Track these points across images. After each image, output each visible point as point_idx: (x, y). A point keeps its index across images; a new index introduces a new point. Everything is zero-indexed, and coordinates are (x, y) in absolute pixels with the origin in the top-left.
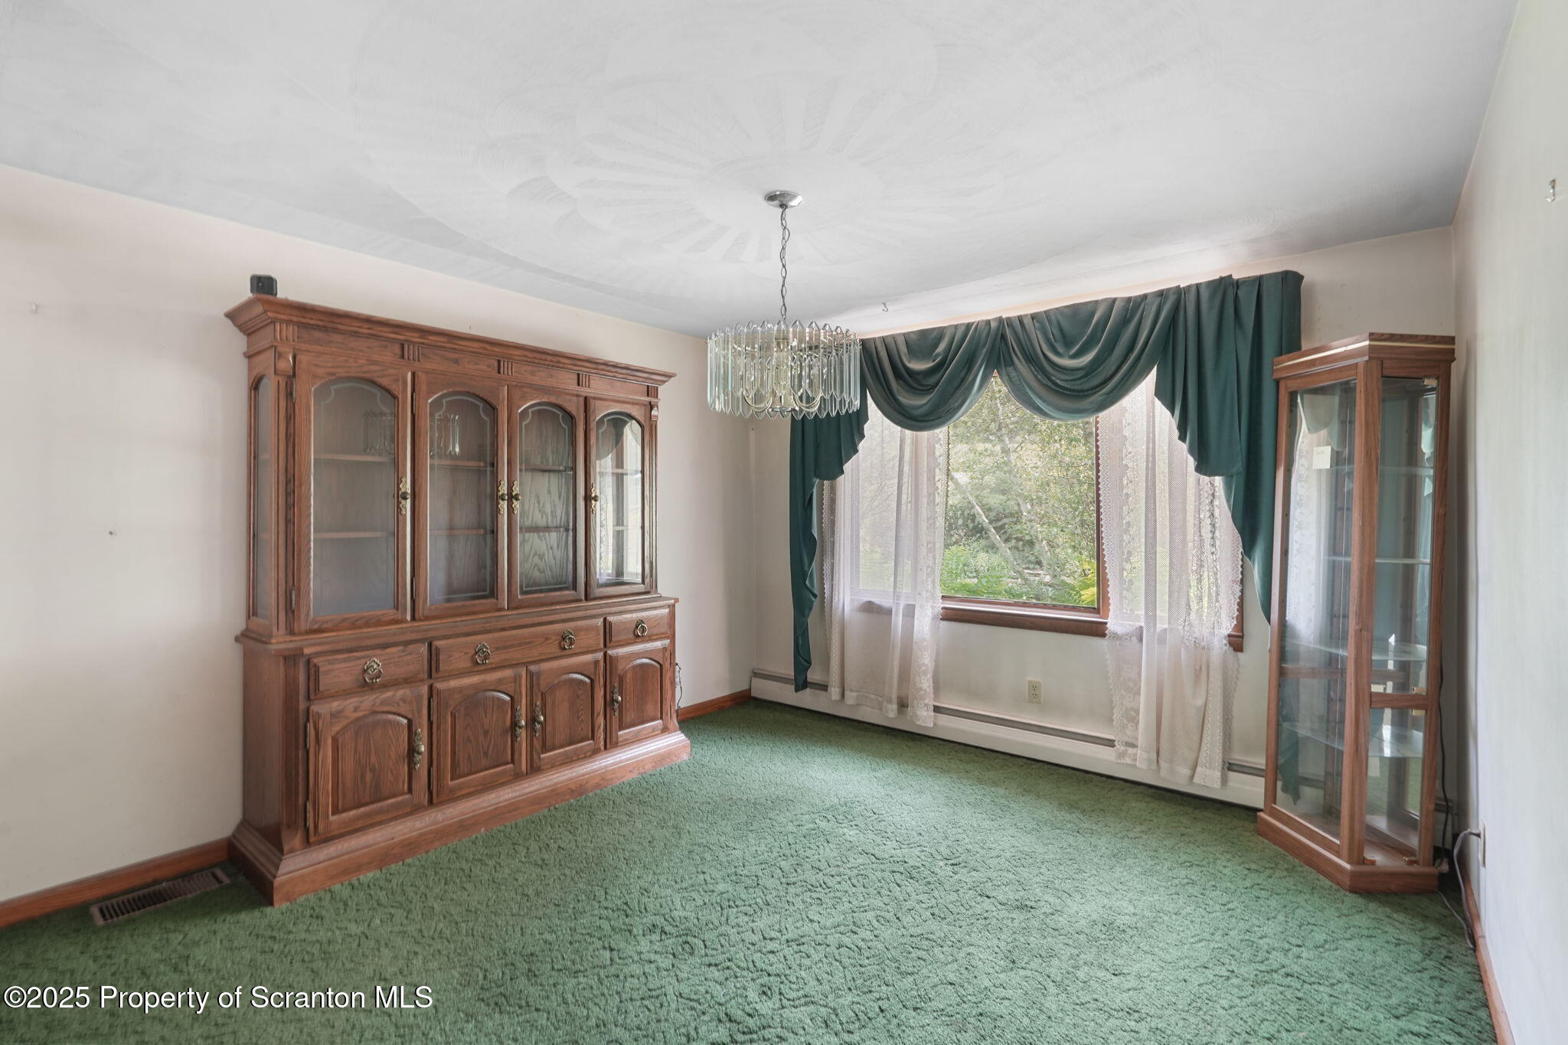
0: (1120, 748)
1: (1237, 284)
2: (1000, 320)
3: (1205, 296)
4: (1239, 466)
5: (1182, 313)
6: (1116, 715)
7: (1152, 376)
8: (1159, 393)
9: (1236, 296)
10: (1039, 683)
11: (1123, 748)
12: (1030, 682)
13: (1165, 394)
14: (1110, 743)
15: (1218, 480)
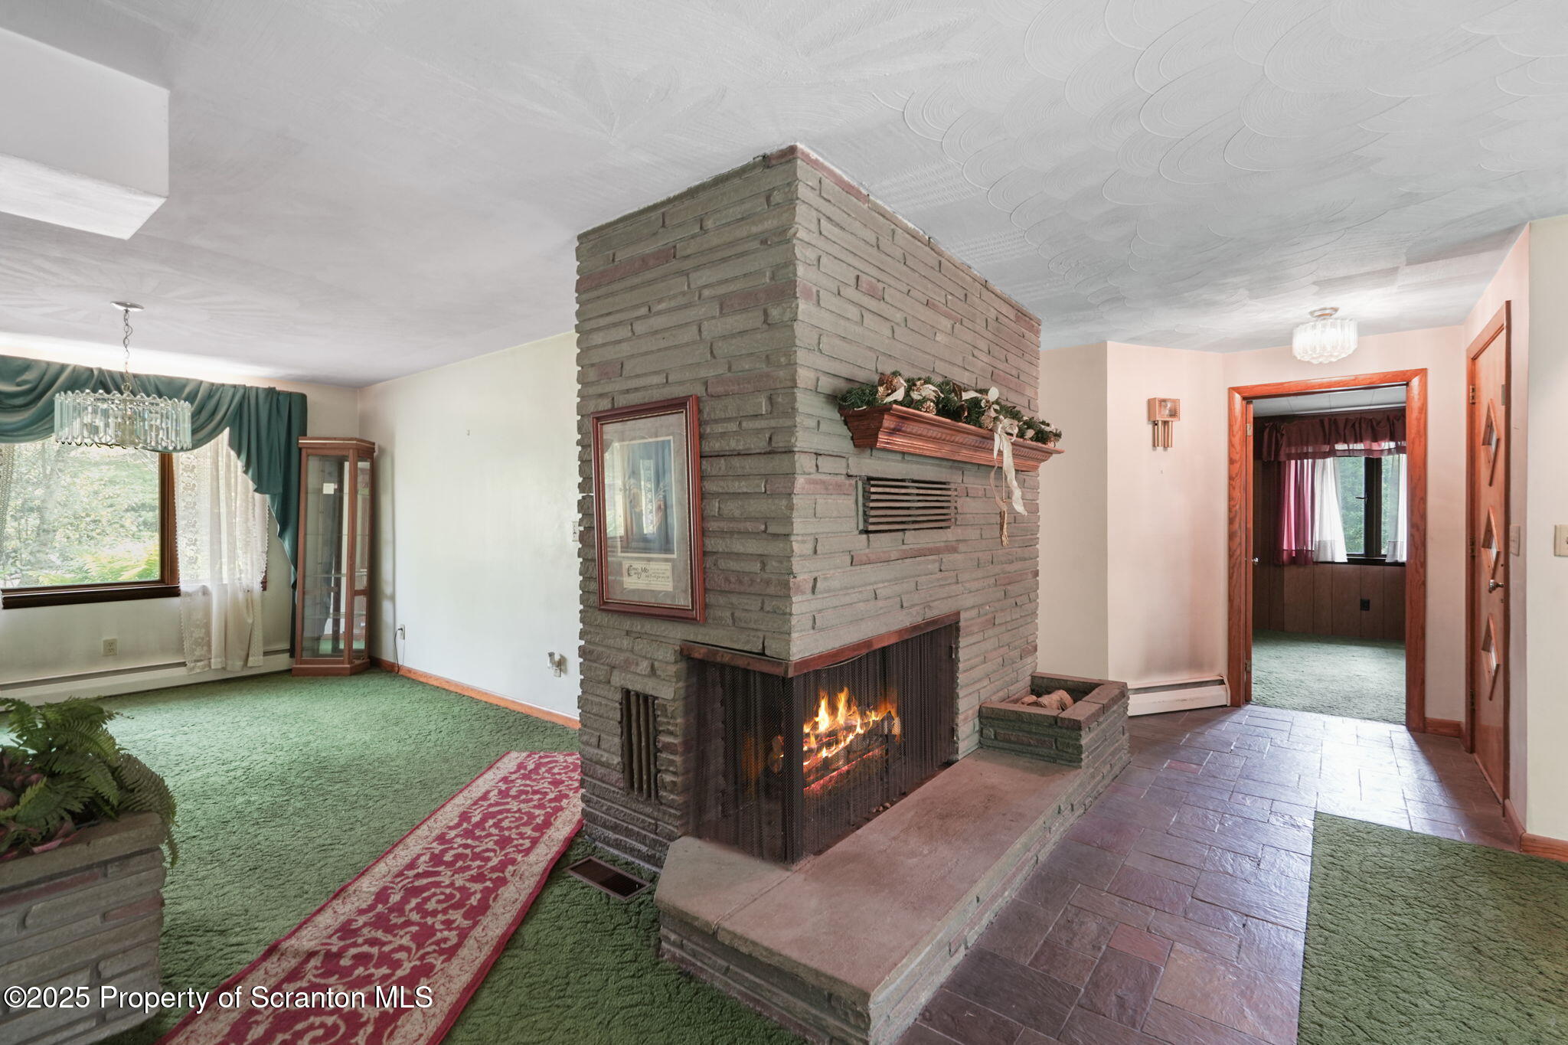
0: (190, 665)
1: (279, 393)
2: (101, 371)
3: (262, 396)
4: (280, 490)
5: (247, 401)
6: (186, 645)
7: (227, 431)
8: (231, 445)
9: (278, 399)
10: (115, 640)
11: (193, 664)
12: (105, 642)
13: (236, 445)
14: (184, 664)
15: (267, 497)
